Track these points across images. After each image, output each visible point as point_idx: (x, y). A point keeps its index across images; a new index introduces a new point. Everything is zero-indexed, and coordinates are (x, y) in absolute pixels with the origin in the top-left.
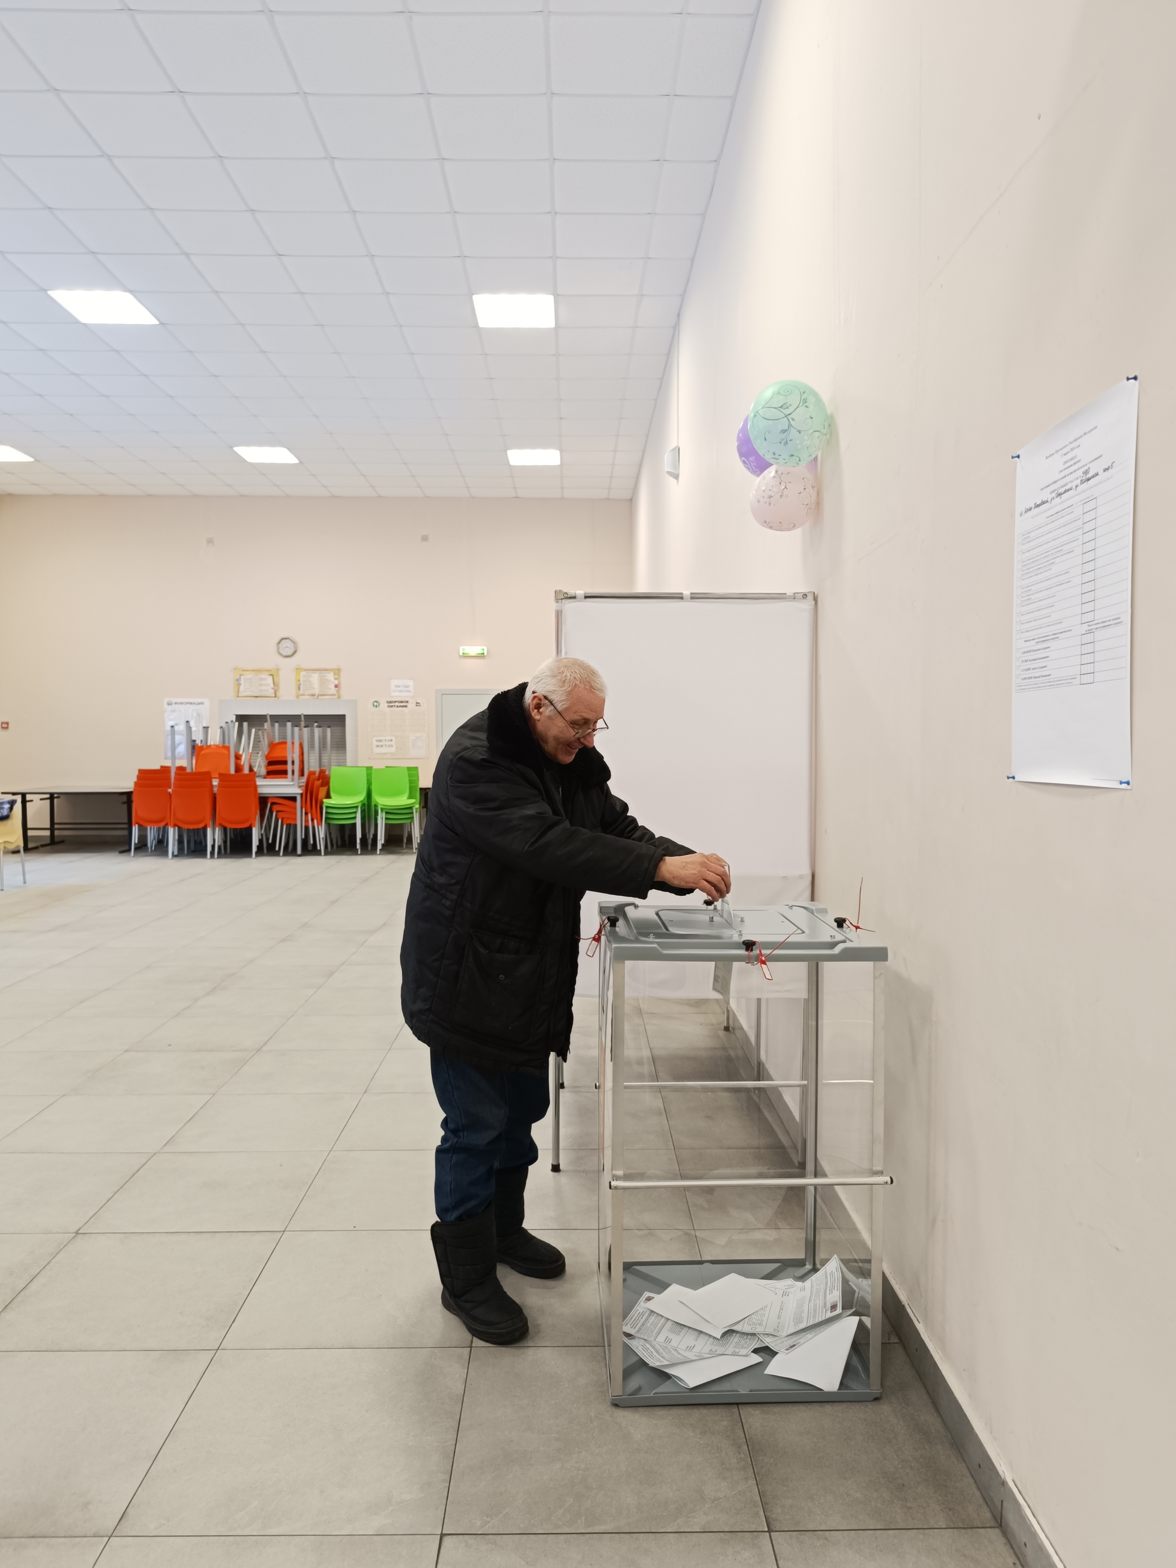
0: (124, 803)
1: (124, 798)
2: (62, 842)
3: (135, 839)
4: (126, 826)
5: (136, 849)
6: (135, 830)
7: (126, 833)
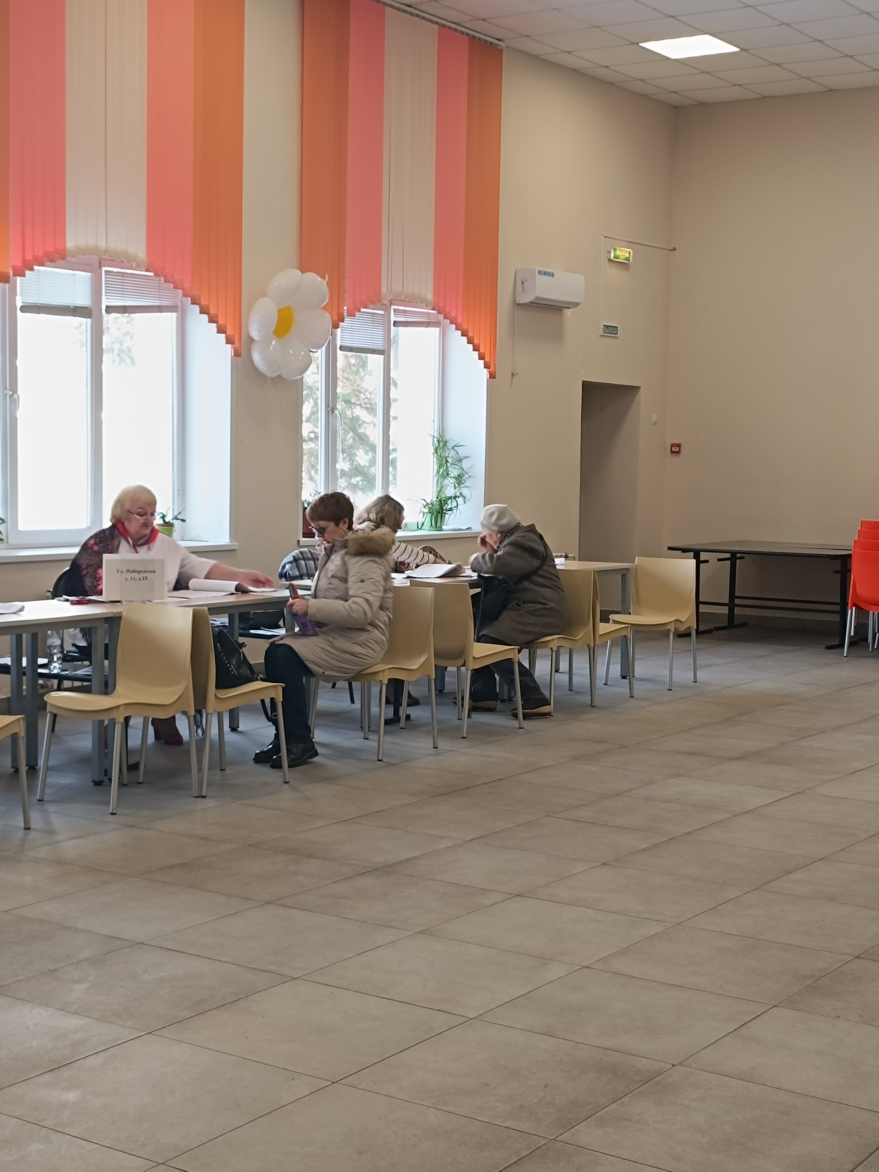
0: (837, 572)
1: (837, 565)
2: (744, 625)
3: (850, 630)
4: (837, 608)
5: (851, 644)
6: (851, 614)
7: (837, 618)
